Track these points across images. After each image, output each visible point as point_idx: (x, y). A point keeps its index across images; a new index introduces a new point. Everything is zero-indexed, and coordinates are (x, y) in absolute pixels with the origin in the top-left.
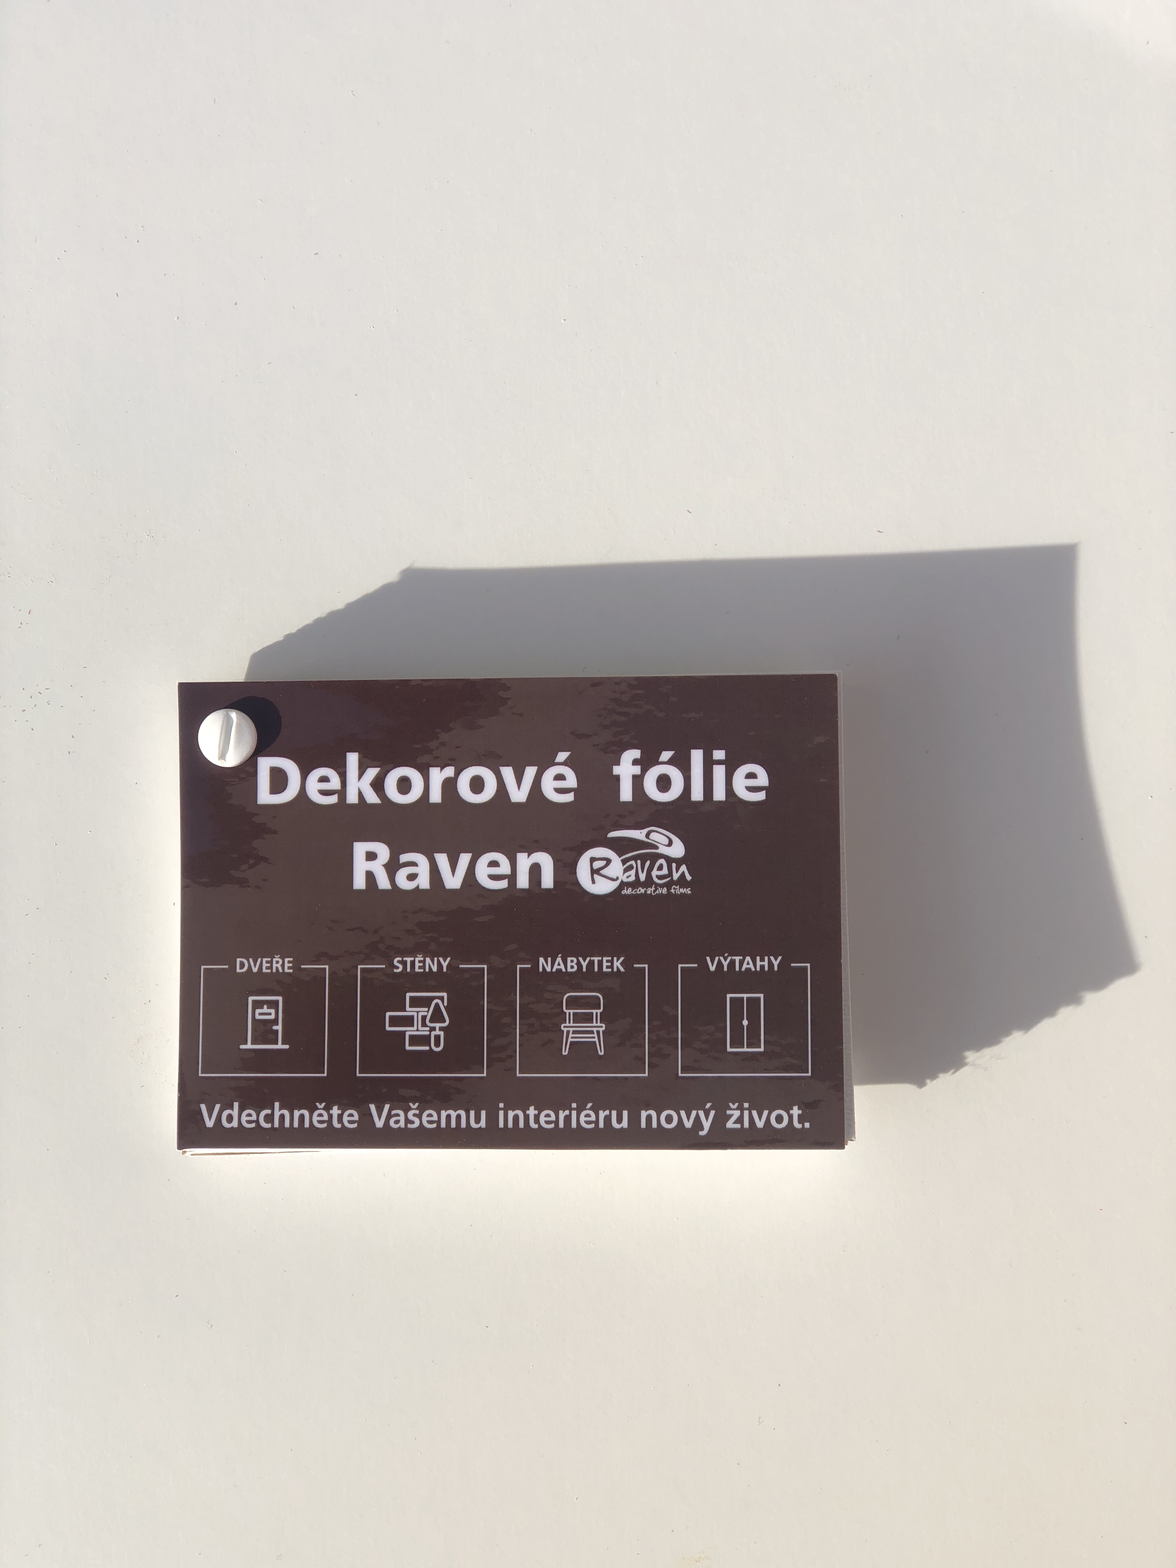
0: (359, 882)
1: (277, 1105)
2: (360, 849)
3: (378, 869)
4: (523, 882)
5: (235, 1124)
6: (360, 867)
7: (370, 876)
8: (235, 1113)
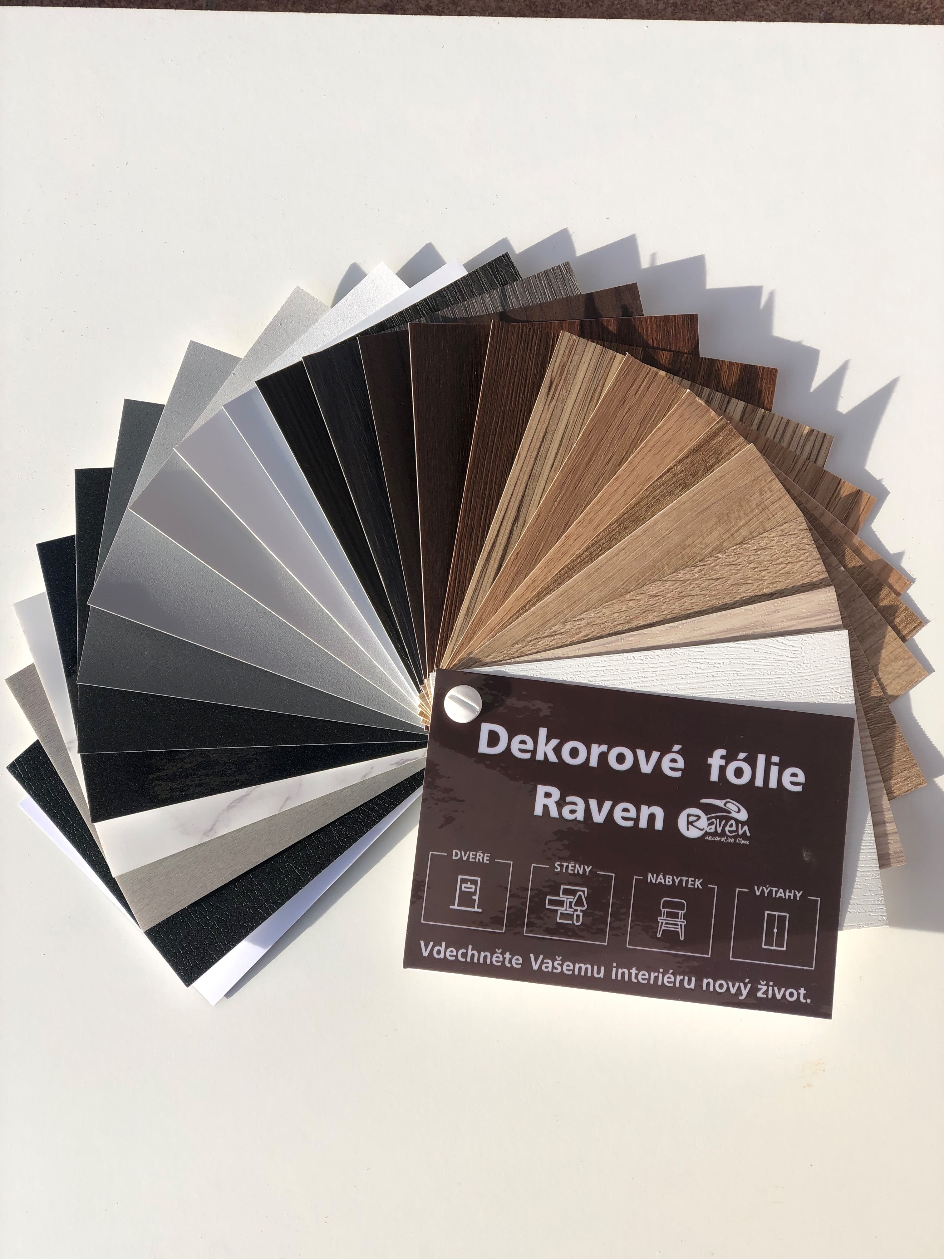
0: (538, 811)
1: (470, 947)
2: (541, 789)
3: (551, 803)
4: (643, 824)
5: (442, 956)
6: (540, 801)
7: (546, 807)
8: (442, 949)
